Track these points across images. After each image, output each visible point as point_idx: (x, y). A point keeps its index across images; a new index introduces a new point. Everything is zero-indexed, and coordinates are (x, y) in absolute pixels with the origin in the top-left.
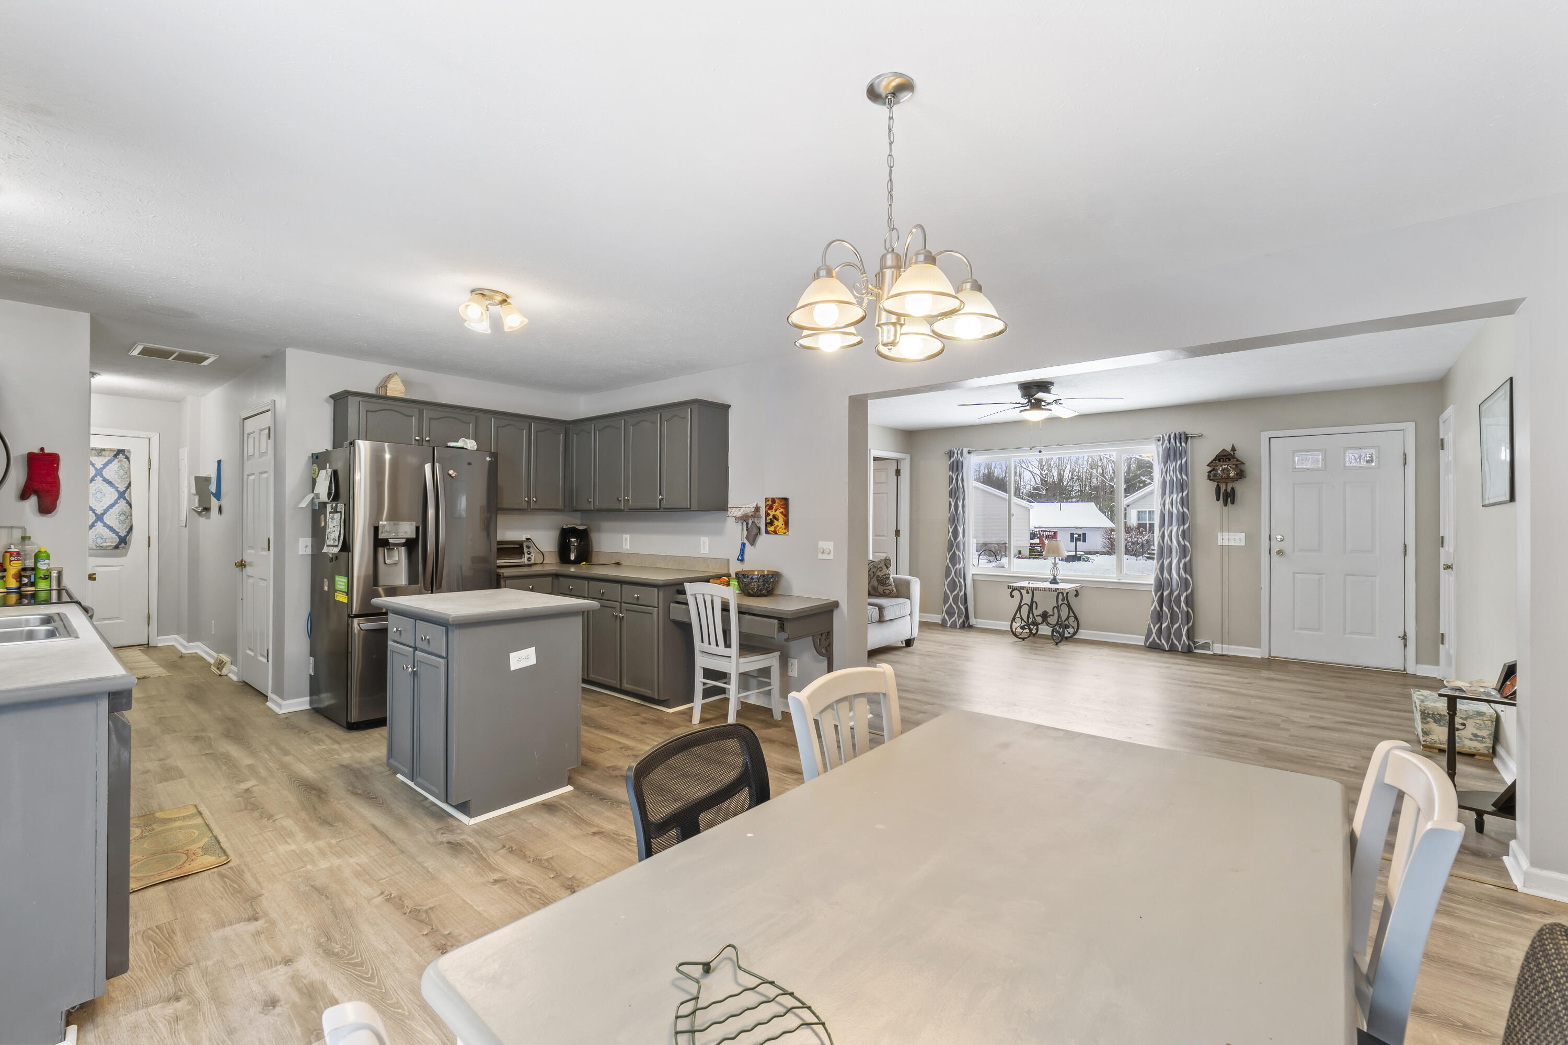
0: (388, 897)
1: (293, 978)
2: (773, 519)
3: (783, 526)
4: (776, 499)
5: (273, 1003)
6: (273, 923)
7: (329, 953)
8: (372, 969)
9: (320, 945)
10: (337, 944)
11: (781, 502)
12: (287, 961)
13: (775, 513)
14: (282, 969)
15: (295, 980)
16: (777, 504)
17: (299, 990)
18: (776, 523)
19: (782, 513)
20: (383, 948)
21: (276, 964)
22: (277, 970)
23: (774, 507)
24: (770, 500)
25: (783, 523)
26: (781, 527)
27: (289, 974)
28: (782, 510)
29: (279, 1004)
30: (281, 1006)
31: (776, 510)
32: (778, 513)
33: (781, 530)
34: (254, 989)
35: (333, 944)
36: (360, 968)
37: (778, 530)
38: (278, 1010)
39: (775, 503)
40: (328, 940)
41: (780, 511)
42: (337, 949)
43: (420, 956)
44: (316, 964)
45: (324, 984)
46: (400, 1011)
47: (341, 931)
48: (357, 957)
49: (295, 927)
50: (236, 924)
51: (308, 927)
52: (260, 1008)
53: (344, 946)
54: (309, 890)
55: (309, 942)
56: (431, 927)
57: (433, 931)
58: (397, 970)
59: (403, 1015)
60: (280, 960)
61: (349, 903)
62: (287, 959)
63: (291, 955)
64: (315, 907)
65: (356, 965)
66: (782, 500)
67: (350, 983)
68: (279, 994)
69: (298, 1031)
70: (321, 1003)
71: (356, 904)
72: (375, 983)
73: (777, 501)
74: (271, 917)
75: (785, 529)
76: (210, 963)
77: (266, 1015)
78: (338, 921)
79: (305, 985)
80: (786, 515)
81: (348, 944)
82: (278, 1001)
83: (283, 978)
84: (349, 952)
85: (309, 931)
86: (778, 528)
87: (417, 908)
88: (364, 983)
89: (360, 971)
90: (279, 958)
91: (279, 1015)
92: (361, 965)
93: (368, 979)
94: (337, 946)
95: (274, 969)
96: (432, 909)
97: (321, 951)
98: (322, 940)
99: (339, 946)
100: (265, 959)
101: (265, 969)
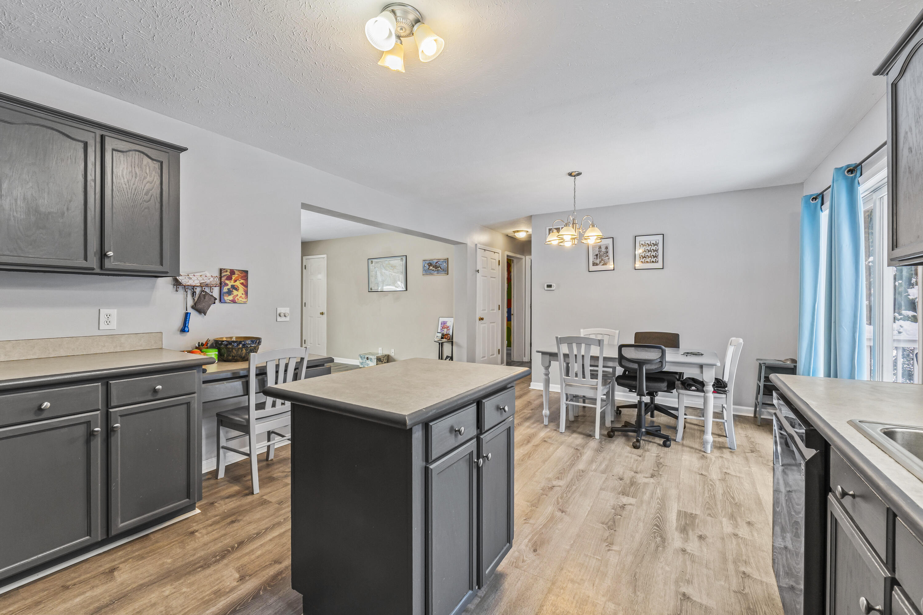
0: (610, 545)
1: (687, 541)
2: (231, 289)
3: (244, 296)
4: (235, 271)
5: (701, 537)
6: (677, 582)
7: (664, 540)
8: (654, 520)
9: (664, 547)
10: (657, 541)
11: (241, 273)
12: (684, 551)
13: (234, 284)
14: (689, 549)
15: (686, 540)
16: (236, 276)
17: (687, 534)
18: (235, 292)
19: (242, 284)
20: (641, 524)
21: (690, 554)
22: (691, 550)
23: (233, 278)
24: (229, 271)
25: (243, 293)
26: (241, 297)
27: (687, 544)
28: (242, 281)
29: (699, 535)
30: (698, 534)
31: (235, 281)
32: (238, 283)
33: (240, 299)
34: (706, 550)
35: (658, 543)
36: (658, 524)
37: (238, 299)
38: (700, 533)
39: (234, 274)
40: (658, 546)
41: (240, 282)
42: (658, 539)
43: (633, 510)
44: (673, 539)
45: (676, 529)
46: (659, 502)
47: (649, 546)
48: (655, 529)
49: (667, 569)
50: (698, 602)
51: (661, 562)
52: (707, 539)
53: (655, 537)
54: (639, 591)
55: (668, 553)
56: (615, 517)
57: (616, 514)
58: (646, 513)
59: (660, 500)
60: (686, 554)
61: (630, 558)
62: (683, 553)
63: (680, 553)
64: (647, 573)
65: (658, 526)
66: (243, 273)
67: (666, 522)
68: (696, 539)
69: (697, 521)
70: (683, 523)
71: (627, 555)
72: (658, 515)
73: (236, 272)
74: (675, 588)
75: (246, 298)
76: (723, 583)
77: (706, 535)
78: (645, 553)
79: (684, 534)
80: (246, 286)
81: (652, 537)
82: (698, 536)
83: (691, 545)
84: (655, 533)
85: (662, 559)
86: (238, 297)
87: (607, 529)
88: (662, 518)
89: (659, 523)
90: (687, 556)
91: (701, 531)
92: (656, 525)
93: (659, 518)
94: (657, 540)
95: (692, 552)
96: (603, 523)
97: (666, 543)
98: (661, 549)
99: (656, 539)
100: (693, 562)
101: (696, 556)
